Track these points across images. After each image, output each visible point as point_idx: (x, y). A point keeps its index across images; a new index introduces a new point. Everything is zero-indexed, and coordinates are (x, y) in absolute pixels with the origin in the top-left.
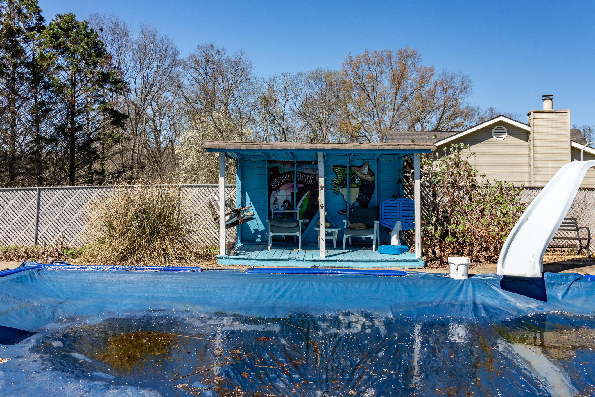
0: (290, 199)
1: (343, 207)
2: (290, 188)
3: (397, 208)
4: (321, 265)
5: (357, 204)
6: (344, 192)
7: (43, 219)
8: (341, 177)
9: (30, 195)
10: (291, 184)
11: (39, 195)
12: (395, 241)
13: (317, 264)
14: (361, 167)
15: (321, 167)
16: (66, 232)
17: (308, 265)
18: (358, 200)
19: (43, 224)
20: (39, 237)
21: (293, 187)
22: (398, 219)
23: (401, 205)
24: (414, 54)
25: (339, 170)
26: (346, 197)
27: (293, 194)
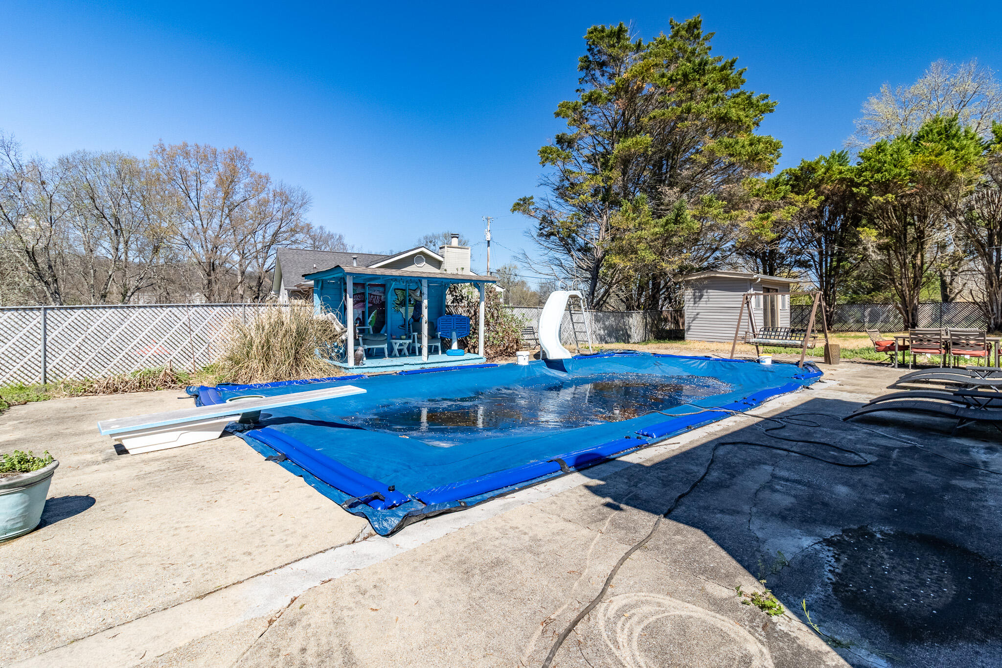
0: (361, 317)
1: (402, 323)
2: (361, 307)
3: (452, 322)
4: (427, 366)
5: (412, 320)
6: (402, 310)
7: (53, 347)
8: (401, 298)
9: (27, 317)
10: (361, 304)
11: (45, 315)
12: (455, 346)
13: (423, 366)
14: (415, 290)
15: (425, 290)
16: (93, 361)
17: (418, 368)
18: (413, 317)
19: (53, 353)
20: (48, 370)
21: (364, 306)
22: (454, 330)
23: (455, 320)
24: (242, 157)
25: (399, 292)
26: (404, 314)
27: (363, 313)
